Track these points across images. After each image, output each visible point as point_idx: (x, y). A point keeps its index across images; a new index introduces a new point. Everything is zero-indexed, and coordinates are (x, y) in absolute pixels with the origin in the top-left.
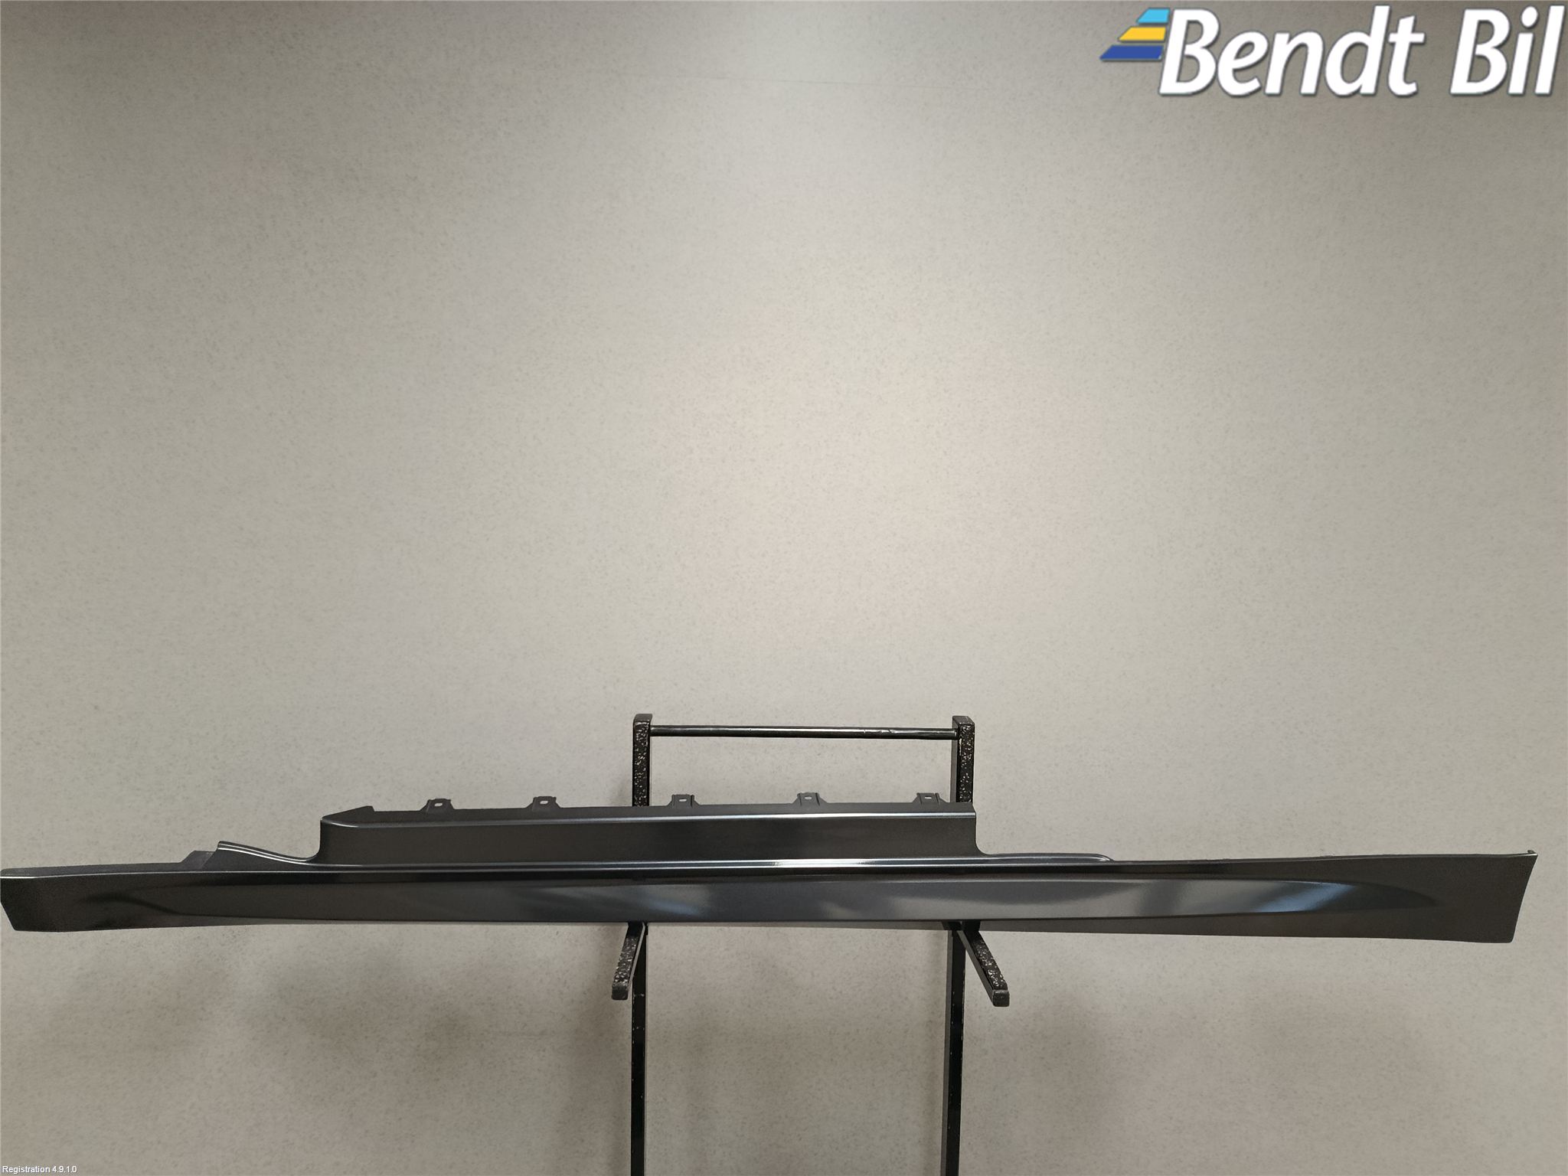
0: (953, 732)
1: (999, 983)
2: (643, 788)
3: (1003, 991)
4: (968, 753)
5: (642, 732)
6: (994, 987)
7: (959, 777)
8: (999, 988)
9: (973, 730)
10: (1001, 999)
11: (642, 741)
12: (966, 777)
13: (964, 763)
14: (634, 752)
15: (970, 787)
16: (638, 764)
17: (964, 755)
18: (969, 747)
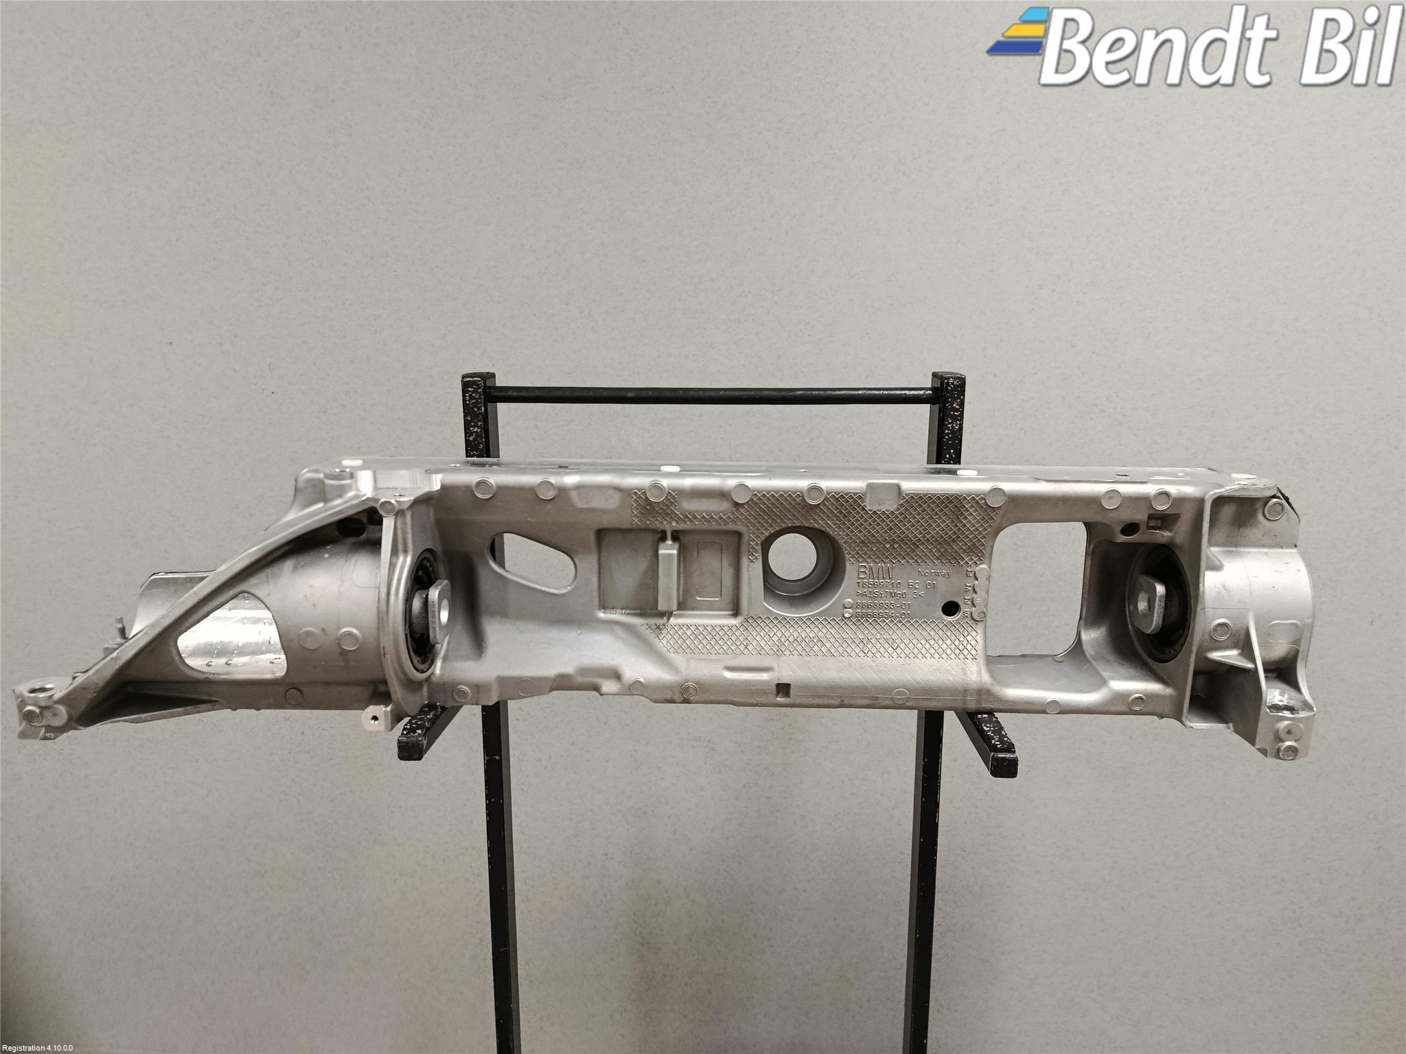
1: (1001, 740)
3: (1008, 755)
5: (473, 392)
6: (993, 749)
7: (939, 456)
8: (1002, 750)
9: (963, 386)
10: (1004, 768)
11: (475, 405)
12: (951, 456)
13: (948, 434)
14: (465, 422)
16: (471, 438)
17: (951, 425)
18: (957, 410)
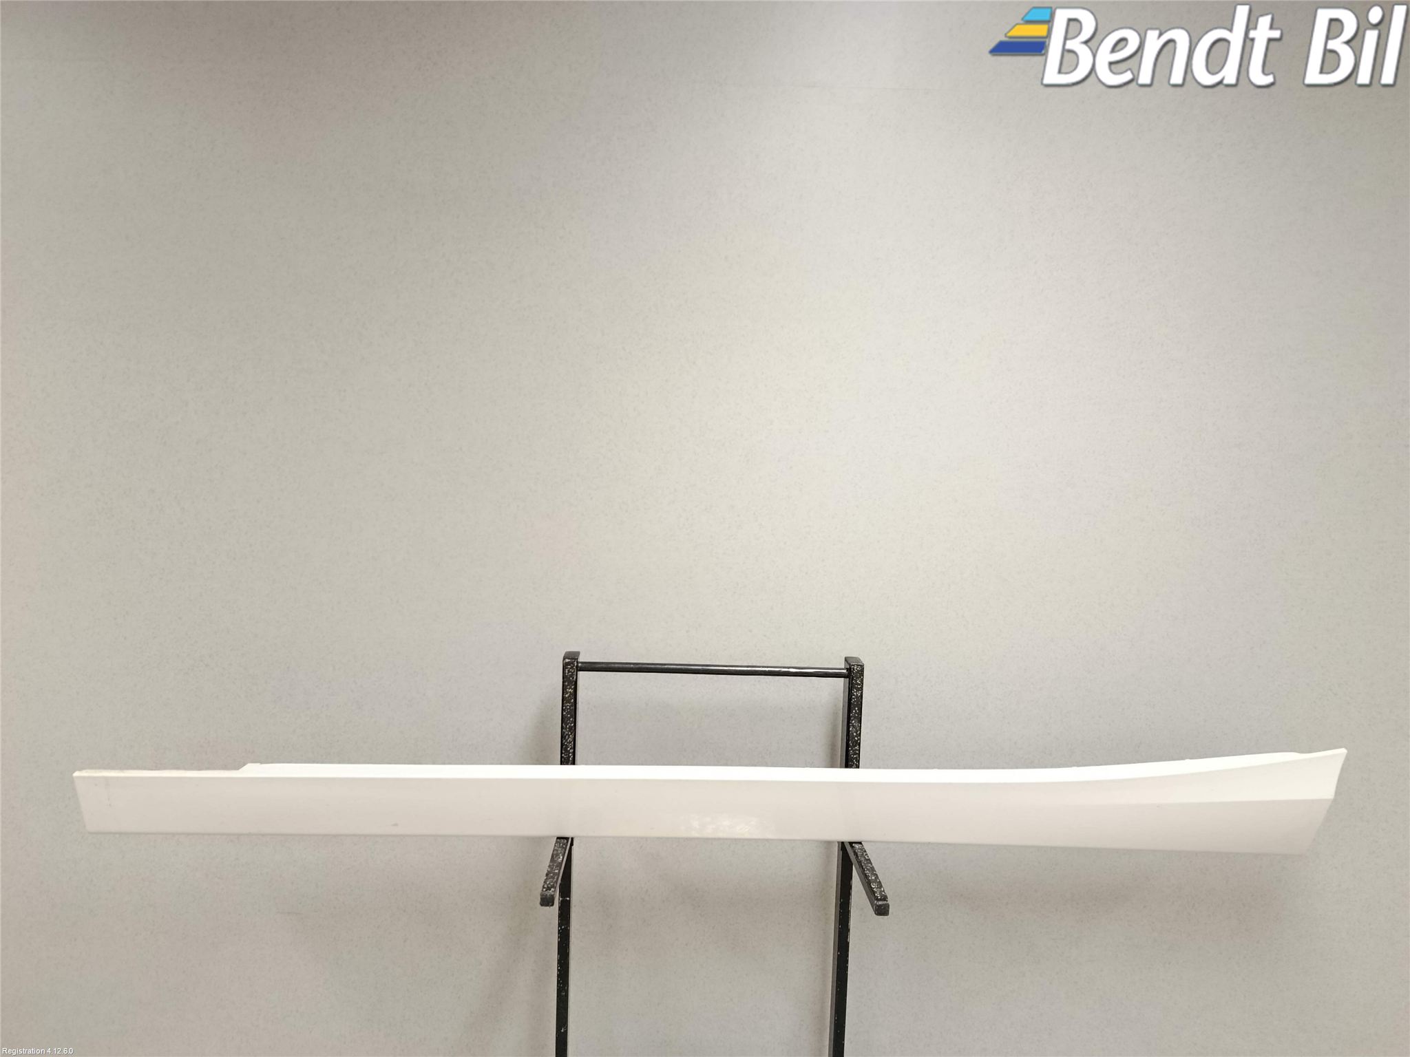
0: (845, 671)
1: (881, 896)
2: (571, 717)
3: (884, 902)
4: (858, 690)
5: (570, 668)
6: (876, 898)
7: (849, 711)
8: (881, 900)
9: (862, 670)
10: (882, 910)
11: (571, 676)
12: (856, 711)
13: (854, 699)
14: (563, 685)
15: (859, 720)
16: (567, 696)
17: (854, 691)
18: (859, 685)
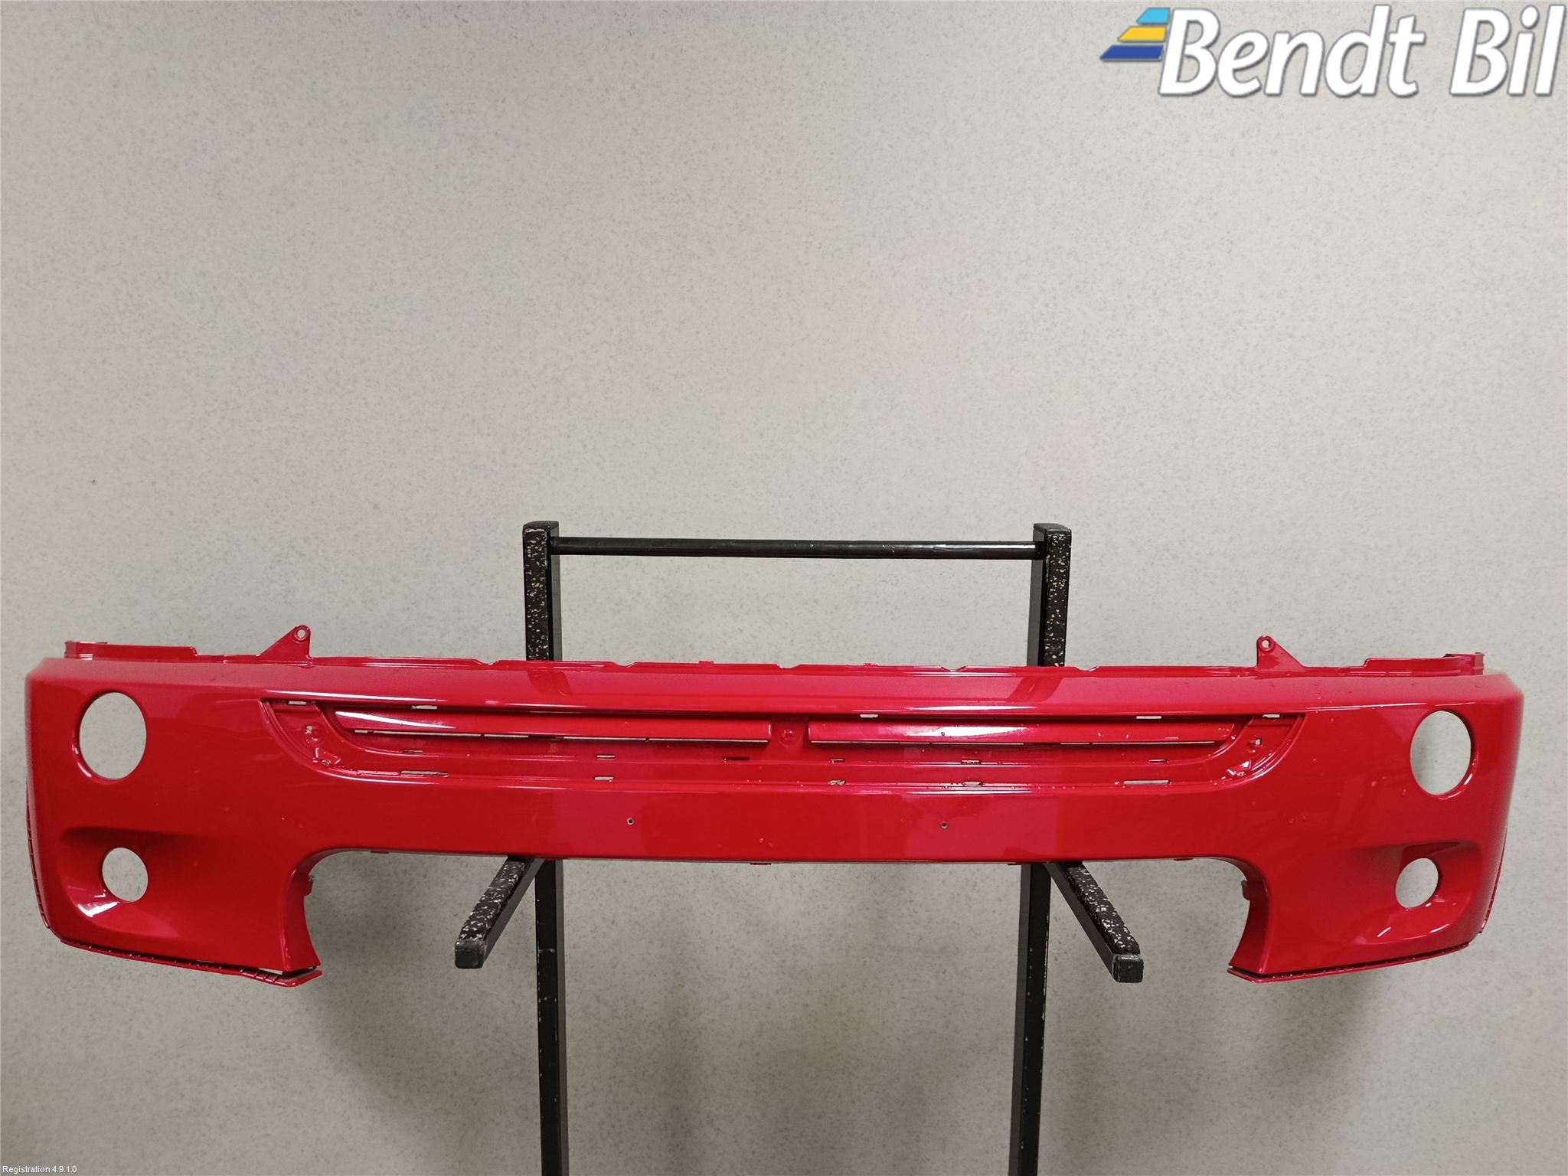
0: (1033, 547)
1: (1124, 940)
2: (542, 633)
3: (1131, 957)
4: (1060, 577)
5: (535, 545)
6: (1116, 949)
7: (1044, 615)
8: (1125, 951)
9: (1068, 540)
10: (1128, 971)
11: (538, 558)
12: (1056, 616)
13: (1053, 593)
14: (526, 576)
15: (1062, 631)
16: (532, 595)
17: (1056, 583)
18: (1062, 568)
